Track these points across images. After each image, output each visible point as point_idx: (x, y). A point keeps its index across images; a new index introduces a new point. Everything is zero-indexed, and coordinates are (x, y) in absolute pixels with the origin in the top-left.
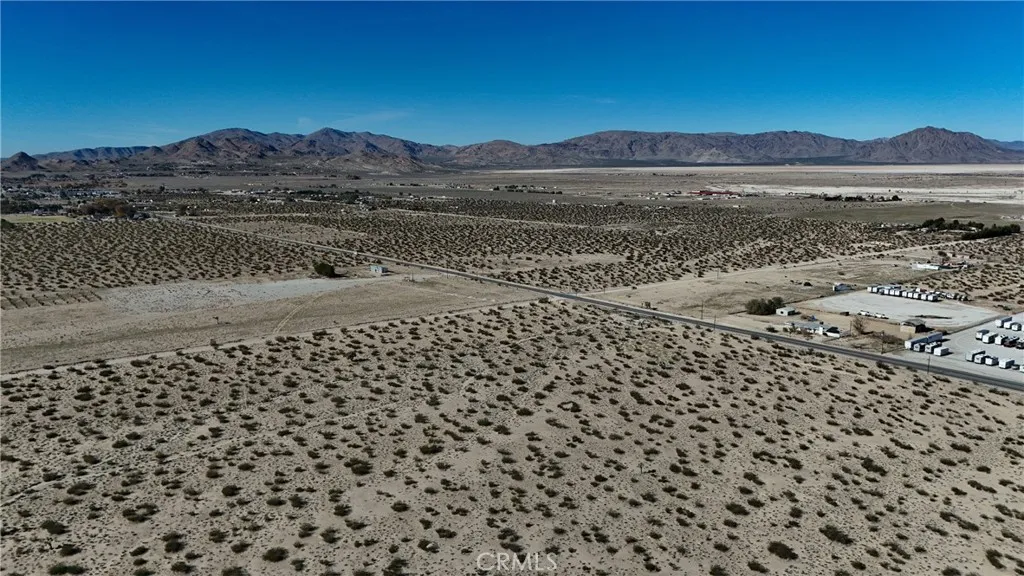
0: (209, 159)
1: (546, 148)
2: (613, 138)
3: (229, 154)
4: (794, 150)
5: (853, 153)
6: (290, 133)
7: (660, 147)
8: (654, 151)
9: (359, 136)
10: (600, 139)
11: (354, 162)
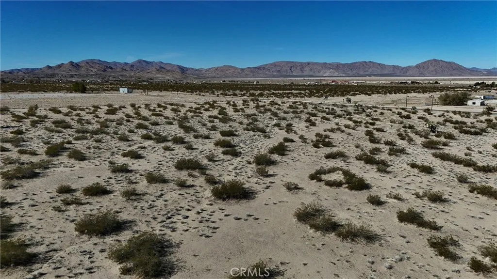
0: (76, 72)
1: (250, 69)
2: (283, 64)
3: (87, 70)
4: (370, 70)
5: (399, 71)
6: (122, 62)
7: (305, 69)
8: (302, 71)
9: (156, 63)
10: (276, 65)
11: (151, 73)
